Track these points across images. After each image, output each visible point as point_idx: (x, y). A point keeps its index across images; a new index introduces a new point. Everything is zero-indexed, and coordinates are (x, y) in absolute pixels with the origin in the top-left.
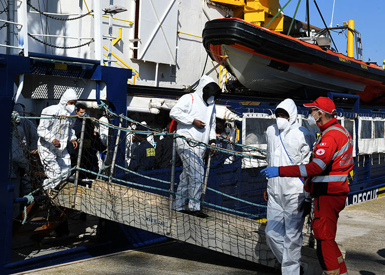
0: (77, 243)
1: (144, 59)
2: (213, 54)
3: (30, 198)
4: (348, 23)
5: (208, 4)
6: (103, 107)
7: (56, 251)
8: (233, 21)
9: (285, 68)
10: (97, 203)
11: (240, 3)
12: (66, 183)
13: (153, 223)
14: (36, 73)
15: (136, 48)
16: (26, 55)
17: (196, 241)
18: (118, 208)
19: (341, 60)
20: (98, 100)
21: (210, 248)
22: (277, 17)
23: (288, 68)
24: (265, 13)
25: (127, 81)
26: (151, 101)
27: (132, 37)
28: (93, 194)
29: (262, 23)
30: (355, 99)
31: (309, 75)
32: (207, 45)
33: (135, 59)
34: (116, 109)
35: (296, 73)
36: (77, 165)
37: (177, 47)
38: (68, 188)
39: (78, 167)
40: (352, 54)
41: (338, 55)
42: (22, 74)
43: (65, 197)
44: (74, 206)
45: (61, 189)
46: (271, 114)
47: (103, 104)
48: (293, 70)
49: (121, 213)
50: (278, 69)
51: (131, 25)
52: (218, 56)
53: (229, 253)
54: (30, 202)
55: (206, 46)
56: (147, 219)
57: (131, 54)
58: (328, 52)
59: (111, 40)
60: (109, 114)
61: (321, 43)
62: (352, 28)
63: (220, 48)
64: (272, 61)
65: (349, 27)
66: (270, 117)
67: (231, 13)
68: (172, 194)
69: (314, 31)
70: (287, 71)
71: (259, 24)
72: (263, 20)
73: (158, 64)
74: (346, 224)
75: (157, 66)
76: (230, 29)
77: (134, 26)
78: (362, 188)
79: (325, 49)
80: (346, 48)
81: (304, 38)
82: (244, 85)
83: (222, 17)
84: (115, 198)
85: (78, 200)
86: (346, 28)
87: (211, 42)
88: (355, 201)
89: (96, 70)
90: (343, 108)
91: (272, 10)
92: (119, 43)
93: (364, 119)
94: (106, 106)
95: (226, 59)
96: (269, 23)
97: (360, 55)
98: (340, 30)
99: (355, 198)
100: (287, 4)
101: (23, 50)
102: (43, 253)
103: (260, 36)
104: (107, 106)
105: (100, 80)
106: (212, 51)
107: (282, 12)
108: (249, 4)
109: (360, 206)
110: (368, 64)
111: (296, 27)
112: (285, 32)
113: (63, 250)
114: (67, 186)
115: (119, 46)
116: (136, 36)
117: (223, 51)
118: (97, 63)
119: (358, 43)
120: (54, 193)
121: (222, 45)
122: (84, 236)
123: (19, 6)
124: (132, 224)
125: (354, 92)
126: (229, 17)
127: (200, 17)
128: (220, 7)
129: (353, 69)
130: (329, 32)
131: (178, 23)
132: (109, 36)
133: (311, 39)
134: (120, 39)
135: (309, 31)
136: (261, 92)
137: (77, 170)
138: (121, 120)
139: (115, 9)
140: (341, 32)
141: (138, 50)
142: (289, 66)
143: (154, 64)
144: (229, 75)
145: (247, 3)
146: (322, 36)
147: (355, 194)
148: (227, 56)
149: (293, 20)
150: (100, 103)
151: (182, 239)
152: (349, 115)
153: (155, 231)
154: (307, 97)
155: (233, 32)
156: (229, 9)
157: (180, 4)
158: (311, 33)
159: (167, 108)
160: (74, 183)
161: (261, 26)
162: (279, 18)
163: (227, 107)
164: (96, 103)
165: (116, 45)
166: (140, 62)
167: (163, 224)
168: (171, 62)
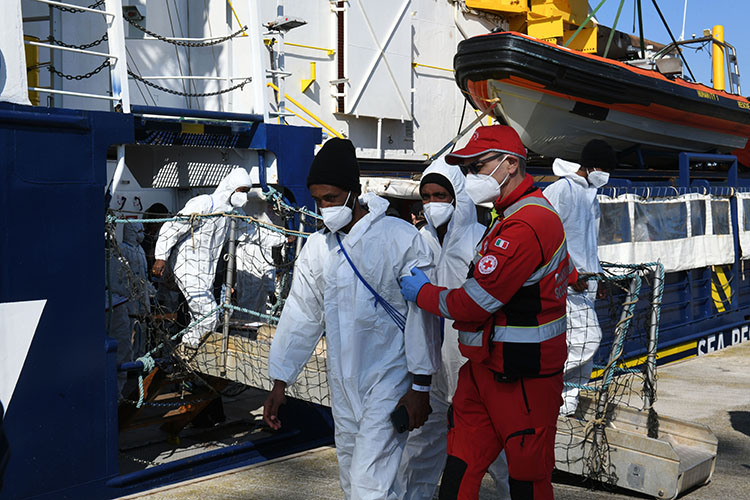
0: (242, 435)
1: (356, 113)
2: (474, 98)
3: (147, 361)
4: (713, 30)
5: (464, 13)
6: (272, 197)
7: (203, 452)
8: (504, 38)
9: (601, 114)
10: (264, 366)
11: (522, 7)
14: (157, 142)
15: (341, 95)
16: (127, 110)
19: (701, 94)
20: (263, 184)
22: (584, 28)
23: (607, 114)
24: (565, 22)
25: (314, 148)
26: (368, 183)
27: (334, 76)
28: (255, 350)
29: (559, 40)
30: (730, 164)
31: (646, 125)
32: (463, 81)
33: (340, 113)
34: (296, 198)
37: (413, 90)
38: (212, 342)
39: (227, 304)
40: (721, 83)
41: (695, 87)
42: (121, 145)
43: (210, 357)
44: (224, 373)
47: (272, 190)
48: (615, 117)
49: (304, 383)
50: (588, 117)
51: (332, 56)
52: (483, 101)
54: (148, 369)
57: (334, 106)
58: (677, 82)
59: (283, 78)
60: (283, 209)
61: (666, 68)
62: (720, 39)
63: (485, 86)
64: (578, 104)
65: (714, 37)
67: (505, 26)
69: (651, 47)
70: (604, 119)
71: (554, 42)
72: (561, 34)
73: (380, 120)
74: (717, 383)
75: (380, 124)
76: (502, 52)
77: (336, 57)
78: (748, 318)
79: (673, 78)
81: (635, 61)
82: (530, 148)
83: (486, 32)
85: (230, 362)
86: (709, 40)
87: (470, 77)
88: (736, 340)
89: (257, 132)
90: (708, 180)
91: (576, 16)
92: (312, 87)
93: (747, 197)
94: (277, 195)
95: (495, 106)
96: (571, 39)
97: (735, 85)
98: (699, 45)
99: (736, 335)
100: (601, 4)
101: (121, 101)
102: (181, 454)
103: (555, 61)
104: (280, 195)
105: (265, 148)
106: (471, 92)
107: (593, 19)
108: (536, 9)
109: (744, 349)
111: (620, 45)
112: (600, 53)
113: (216, 448)
114: (210, 339)
115: (312, 92)
116: (341, 75)
117: (490, 91)
118: (257, 120)
119: (732, 64)
121: (489, 80)
123: (111, 24)
124: (325, 403)
125: (728, 151)
126: (499, 30)
127: (451, 36)
128: (485, 17)
129: (723, 108)
130: (679, 49)
131: (414, 48)
132: (280, 71)
133: (646, 63)
134: (313, 81)
135: (643, 49)
137: (225, 309)
138: (303, 218)
139: (284, 22)
140: (700, 48)
141: (345, 99)
142: (608, 110)
143: (374, 120)
145: (533, 7)
146: (667, 57)
147: (734, 328)
148: (497, 99)
149: (613, 32)
152: (719, 191)
154: (642, 163)
155: (507, 56)
156: (502, 19)
157: (415, 13)
158: (647, 54)
159: (395, 193)
160: (221, 332)
161: (558, 43)
162: (589, 30)
164: (261, 189)
165: (307, 91)
166: (350, 118)
168: (404, 116)
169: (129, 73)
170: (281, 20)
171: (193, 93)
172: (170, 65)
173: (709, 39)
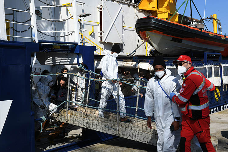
0: (72, 140)
1: (106, 41)
2: (142, 36)
3: (44, 118)
4: (213, 15)
5: (138, 11)
6: (81, 67)
7: (61, 146)
8: (150, 18)
9: (180, 41)
10: (79, 119)
11: (155, 9)
12: (63, 109)
13: (109, 129)
14: (46, 51)
15: (101, 36)
16: (37, 42)
17: (132, 138)
18: (90, 122)
19: (210, 35)
20: (78, 64)
21: (141, 142)
22: (174, 15)
23: (182, 41)
24: (169, 13)
25: (94, 52)
27: (99, 30)
28: (76, 114)
29: (167, 19)
30: (219, 55)
31: (194, 44)
33: (101, 41)
34: (88, 68)
35: (186, 43)
36: (67, 99)
37: (123, 34)
38: (63, 112)
39: (68, 100)
40: (216, 31)
41: (208, 33)
42: (35, 52)
43: (63, 117)
44: (67, 122)
45: (60, 113)
46: (174, 66)
47: (81, 65)
48: (184, 42)
49: (92, 124)
50: (176, 42)
51: (98, 24)
52: (144, 38)
53: (151, 144)
54: (44, 120)
55: (138, 32)
56: (106, 127)
57: (99, 39)
58: (203, 31)
59: (84, 31)
60: (84, 71)
61: (200, 27)
62: (215, 18)
63: (145, 33)
64: (173, 38)
66: (173, 68)
67: (151, 15)
68: (118, 112)
69: (195, 21)
70: (181, 43)
71: (166, 19)
72: (168, 17)
73: (113, 44)
74: (217, 122)
76: (150, 23)
77: (100, 24)
78: (225, 102)
79: (202, 30)
80: (213, 29)
81: (191, 25)
82: (159, 51)
83: (145, 16)
84: (88, 116)
85: (69, 118)
87: (140, 30)
88: (222, 109)
89: (76, 48)
90: (213, 61)
91: (172, 11)
92: (92, 34)
93: (225, 66)
95: (148, 39)
96: (171, 19)
97: (220, 32)
98: (209, 20)
99: (222, 108)
100: (179, 8)
101: (35, 39)
102: (54, 147)
103: (166, 25)
104: (84, 67)
105: (79, 53)
106: (141, 35)
107: (177, 12)
108: (160, 9)
109: (225, 112)
110: (225, 36)
111: (185, 20)
112: (179, 22)
113: (65, 145)
114: (63, 111)
115: (92, 35)
116: (101, 30)
117: (147, 34)
118: (76, 44)
119: (219, 26)
120: (57, 115)
121: (146, 31)
122: (76, 136)
123: (32, 16)
124: (98, 130)
125: (218, 52)
126: (149, 16)
127: (134, 18)
128: (145, 12)
129: (217, 39)
130: (203, 21)
131: (123, 21)
132: (83, 29)
133: (193, 25)
134: (93, 32)
135: (192, 21)
136: (169, 55)
137: (67, 102)
138: (90, 74)
139: (84, 14)
141: (103, 37)
142: (182, 40)
143: (111, 43)
144: (151, 47)
145: (159, 9)
146: (199, 23)
147: (222, 105)
148: (149, 37)
149: (183, 16)
150: (79, 65)
151: (125, 137)
152: (216, 64)
153: (110, 133)
154: (193, 56)
155: (151, 24)
156: (150, 13)
157: (123, 11)
158: (193, 23)
160: (66, 109)
161: (167, 20)
162: (176, 16)
163: (150, 64)
165: (91, 35)
166: (104, 43)
167: (114, 129)
168: (121, 42)
169: (37, 30)
170: (83, 14)
171: (56, 36)
172: (49, 28)
173: (212, 18)
